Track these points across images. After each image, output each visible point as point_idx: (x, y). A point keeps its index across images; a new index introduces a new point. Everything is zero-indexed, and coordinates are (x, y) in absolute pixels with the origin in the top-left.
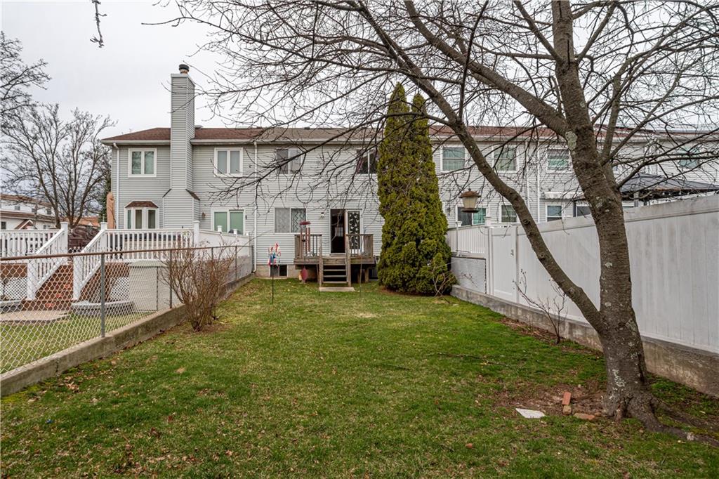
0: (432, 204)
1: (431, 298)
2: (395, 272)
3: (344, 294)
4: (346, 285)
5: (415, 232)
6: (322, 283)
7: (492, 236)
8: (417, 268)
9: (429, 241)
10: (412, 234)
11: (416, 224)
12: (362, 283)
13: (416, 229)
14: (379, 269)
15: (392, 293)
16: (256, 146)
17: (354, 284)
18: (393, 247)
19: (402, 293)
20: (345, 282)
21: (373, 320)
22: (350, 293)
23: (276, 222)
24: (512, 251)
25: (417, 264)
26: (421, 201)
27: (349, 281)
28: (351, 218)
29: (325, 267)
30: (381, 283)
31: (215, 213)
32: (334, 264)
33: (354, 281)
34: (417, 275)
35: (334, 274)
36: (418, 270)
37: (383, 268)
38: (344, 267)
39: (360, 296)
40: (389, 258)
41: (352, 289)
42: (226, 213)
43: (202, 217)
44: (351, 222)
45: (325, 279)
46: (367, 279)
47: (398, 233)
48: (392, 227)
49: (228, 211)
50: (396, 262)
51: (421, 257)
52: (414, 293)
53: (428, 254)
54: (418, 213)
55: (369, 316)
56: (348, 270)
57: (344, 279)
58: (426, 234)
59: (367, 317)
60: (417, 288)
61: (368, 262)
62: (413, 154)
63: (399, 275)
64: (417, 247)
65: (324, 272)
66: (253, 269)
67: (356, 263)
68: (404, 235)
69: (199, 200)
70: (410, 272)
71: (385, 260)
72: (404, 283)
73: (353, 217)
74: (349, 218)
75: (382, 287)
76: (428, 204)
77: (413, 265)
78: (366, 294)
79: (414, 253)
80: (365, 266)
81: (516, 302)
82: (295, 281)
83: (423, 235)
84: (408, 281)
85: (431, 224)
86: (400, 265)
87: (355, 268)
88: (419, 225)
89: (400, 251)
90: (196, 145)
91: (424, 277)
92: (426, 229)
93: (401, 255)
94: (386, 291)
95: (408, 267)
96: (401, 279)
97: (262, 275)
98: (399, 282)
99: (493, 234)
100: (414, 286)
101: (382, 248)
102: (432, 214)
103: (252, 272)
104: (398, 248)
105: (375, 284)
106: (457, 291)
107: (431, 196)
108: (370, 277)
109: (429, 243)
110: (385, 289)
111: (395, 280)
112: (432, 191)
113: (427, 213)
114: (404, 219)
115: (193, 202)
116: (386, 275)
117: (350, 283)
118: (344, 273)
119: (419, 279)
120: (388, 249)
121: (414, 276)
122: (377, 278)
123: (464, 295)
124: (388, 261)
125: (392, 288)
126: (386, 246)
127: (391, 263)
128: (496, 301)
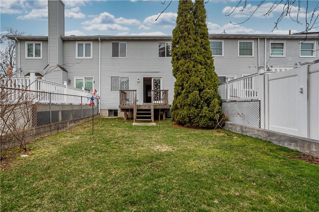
0: (209, 66)
1: (211, 131)
2: (184, 112)
3: (148, 127)
4: (151, 121)
5: (198, 84)
6: (135, 120)
7: (268, 80)
8: (200, 109)
9: (209, 90)
10: (196, 85)
11: (199, 79)
12: (161, 120)
13: (199, 82)
14: (172, 111)
15: (181, 127)
16: (100, 41)
17: (156, 121)
18: (183, 95)
19: (188, 127)
20: (150, 120)
21: (169, 154)
22: (153, 127)
23: (111, 85)
24: (302, 89)
25: (200, 106)
26: (201, 64)
27: (152, 119)
28: (155, 83)
29: (138, 110)
30: (174, 120)
31: (76, 79)
32: (144, 108)
33: (156, 119)
34: (200, 114)
35: (143, 115)
36: (200, 111)
37: (174, 110)
38: (150, 110)
39: (159, 129)
40: (179, 103)
41: (154, 124)
42: (83, 79)
43: (69, 82)
44: (155, 85)
45: (138, 118)
46: (164, 118)
47: (186, 85)
48: (181, 82)
49: (84, 78)
50: (184, 105)
51: (202, 101)
52: (198, 127)
53: (207, 100)
54: (200, 72)
55: (165, 149)
56: (152, 112)
57: (150, 118)
58: (205, 85)
59: (163, 150)
60: (200, 123)
61: (165, 107)
62: (195, 34)
63: (187, 114)
64: (199, 95)
65: (137, 113)
66: (98, 112)
67: (158, 108)
68: (190, 86)
69: (67, 72)
70: (195, 112)
71: (176, 105)
72: (190, 120)
73: (156, 82)
74: (154, 83)
75: (174, 122)
76: (206, 66)
77: (197, 107)
78: (163, 128)
79: (198, 99)
80: (163, 110)
81: (306, 137)
82: (121, 119)
83: (204, 86)
84: (193, 118)
85: (209, 79)
86: (187, 107)
87: (156, 111)
88: (201, 79)
89: (187, 98)
90: (65, 40)
91: (205, 116)
92: (206, 83)
93: (189, 100)
94: (177, 125)
95: (194, 108)
96: (188, 117)
97: (103, 115)
98: (187, 119)
99: (269, 79)
100: (198, 122)
101: (174, 97)
102: (209, 72)
103: (98, 114)
104: (186, 96)
105: (169, 121)
106: (230, 126)
107: (208, 61)
108: (166, 117)
109: (208, 92)
110: (176, 124)
111: (184, 118)
112: (209, 58)
113: (206, 72)
114: (190, 76)
115: (62, 72)
116: (177, 115)
117: (153, 120)
118: (150, 114)
119: (201, 117)
120: (178, 97)
121: (198, 115)
122: (171, 117)
123: (238, 129)
124: (179, 105)
125: (181, 124)
126: (178, 94)
127: (181, 106)
128: (281, 136)
